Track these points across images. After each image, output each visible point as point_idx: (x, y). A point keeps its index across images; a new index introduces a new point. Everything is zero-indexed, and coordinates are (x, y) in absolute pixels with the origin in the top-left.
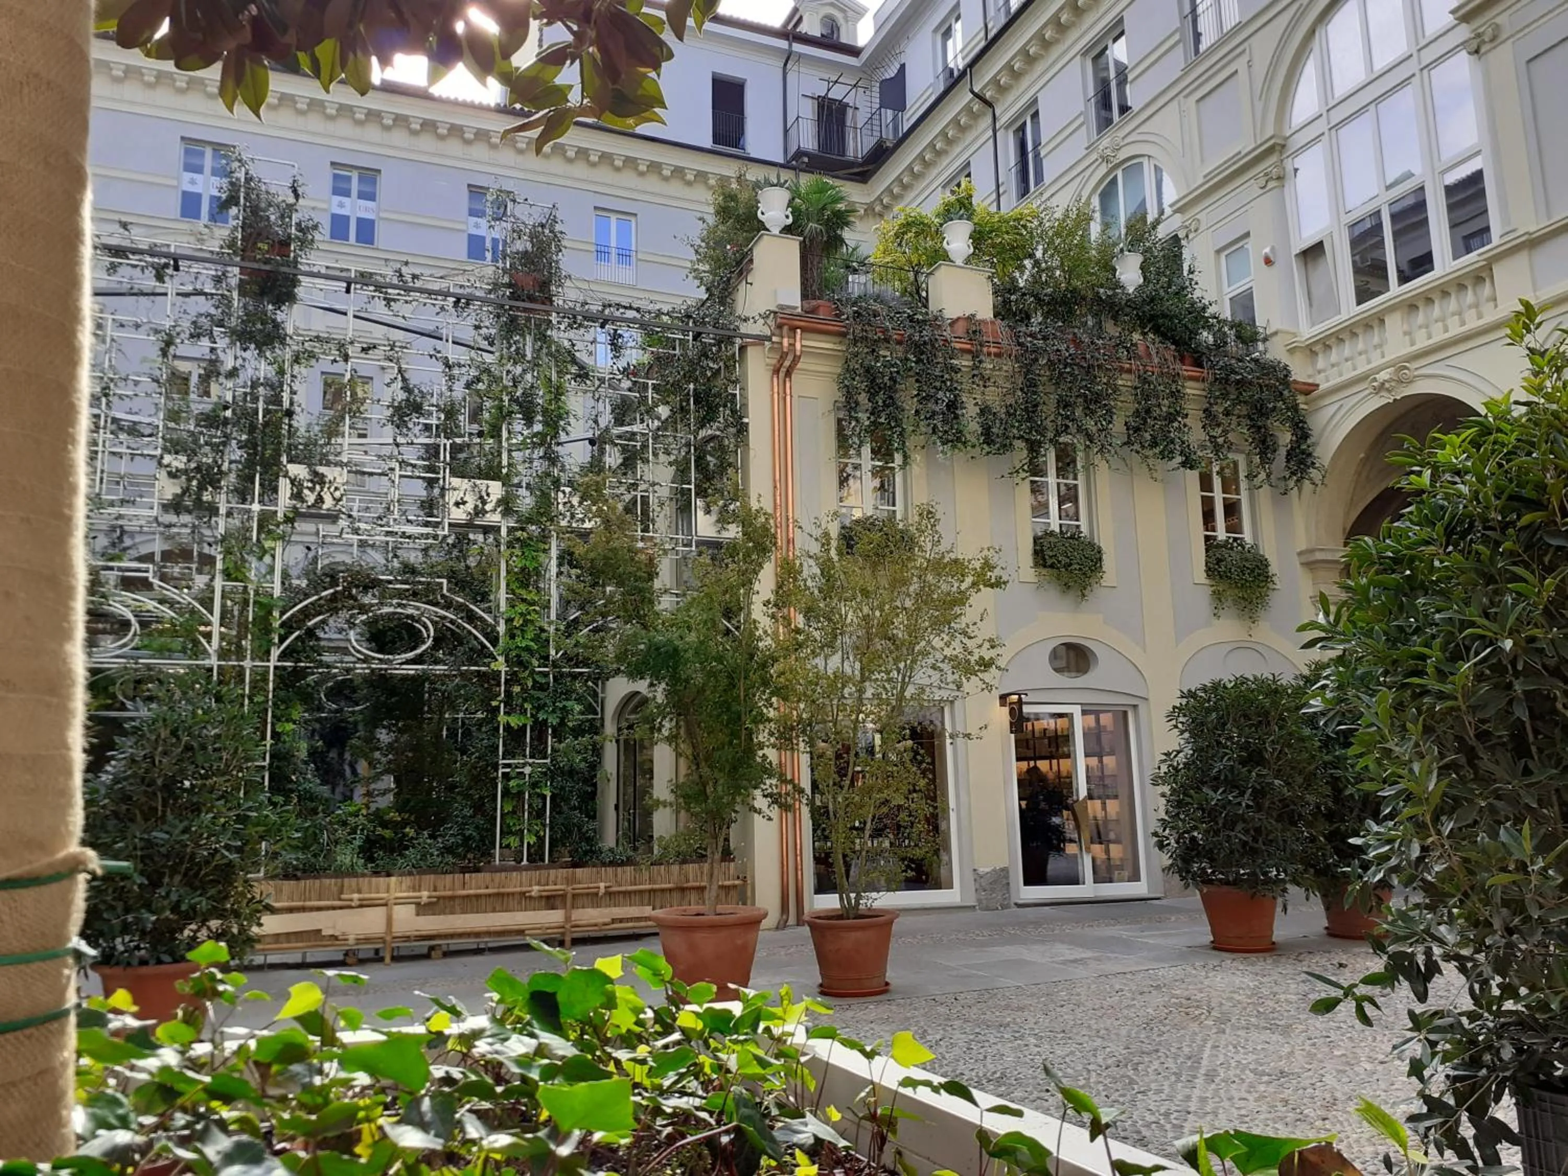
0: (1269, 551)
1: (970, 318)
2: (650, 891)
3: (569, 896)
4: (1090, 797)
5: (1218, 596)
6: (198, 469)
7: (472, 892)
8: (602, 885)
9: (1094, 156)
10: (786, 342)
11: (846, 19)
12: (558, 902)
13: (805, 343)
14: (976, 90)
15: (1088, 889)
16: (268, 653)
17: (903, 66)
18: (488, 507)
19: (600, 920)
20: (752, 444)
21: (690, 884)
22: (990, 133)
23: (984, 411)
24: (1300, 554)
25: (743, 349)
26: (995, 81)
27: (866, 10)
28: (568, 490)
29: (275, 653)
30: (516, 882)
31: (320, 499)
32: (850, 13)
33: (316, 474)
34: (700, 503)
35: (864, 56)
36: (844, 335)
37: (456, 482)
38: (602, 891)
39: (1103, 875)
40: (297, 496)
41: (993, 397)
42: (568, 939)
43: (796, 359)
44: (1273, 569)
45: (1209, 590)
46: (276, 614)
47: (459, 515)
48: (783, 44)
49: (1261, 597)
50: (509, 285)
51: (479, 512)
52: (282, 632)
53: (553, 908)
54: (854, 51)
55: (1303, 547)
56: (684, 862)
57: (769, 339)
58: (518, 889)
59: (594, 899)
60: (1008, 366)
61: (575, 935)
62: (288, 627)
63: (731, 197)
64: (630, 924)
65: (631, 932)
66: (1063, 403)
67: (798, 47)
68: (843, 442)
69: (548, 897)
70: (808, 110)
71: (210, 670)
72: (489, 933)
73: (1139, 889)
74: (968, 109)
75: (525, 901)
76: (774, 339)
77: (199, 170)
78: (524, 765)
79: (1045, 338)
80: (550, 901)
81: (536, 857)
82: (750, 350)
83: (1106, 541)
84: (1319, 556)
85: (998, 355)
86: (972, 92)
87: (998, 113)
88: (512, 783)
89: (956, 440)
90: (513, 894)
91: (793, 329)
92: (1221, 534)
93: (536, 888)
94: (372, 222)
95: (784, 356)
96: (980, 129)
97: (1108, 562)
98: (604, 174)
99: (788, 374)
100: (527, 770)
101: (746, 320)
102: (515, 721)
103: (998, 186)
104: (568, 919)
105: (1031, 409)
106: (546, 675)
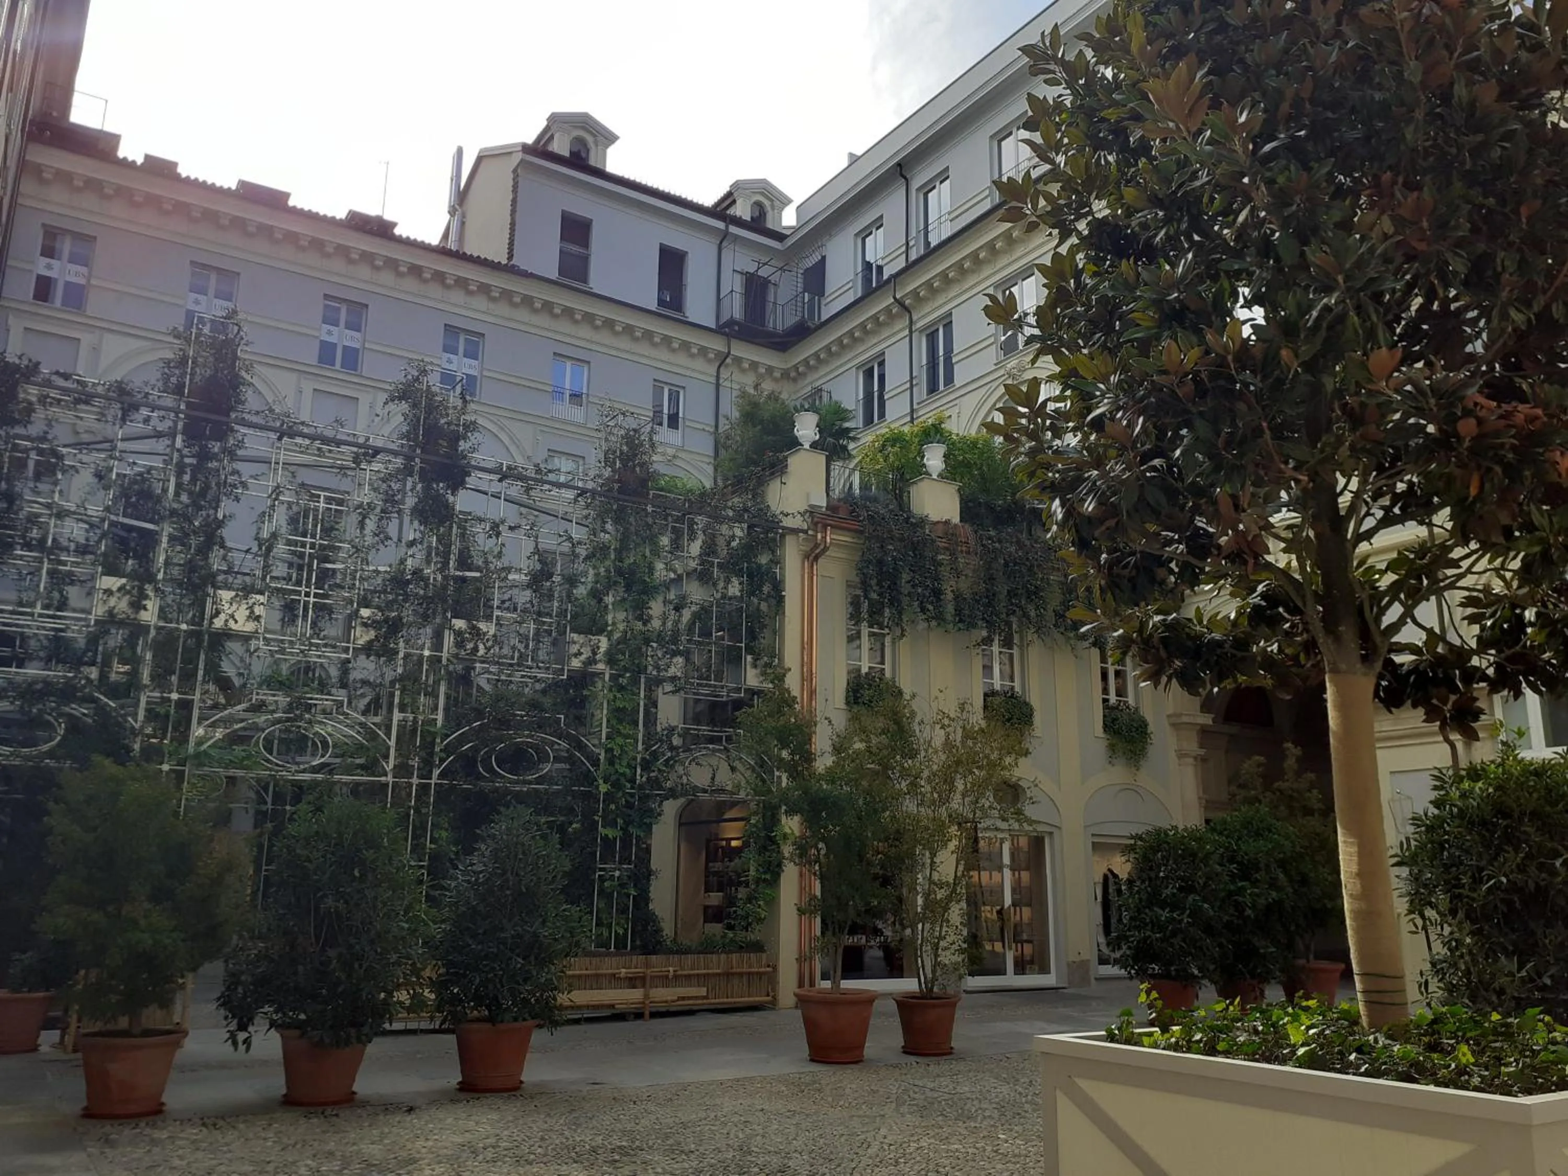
0: (1148, 713)
1: (947, 522)
2: (704, 975)
3: (648, 978)
4: (1014, 904)
5: (1112, 748)
6: (386, 620)
7: (578, 972)
8: (671, 969)
9: (1002, 372)
10: (819, 536)
11: (773, 207)
12: (638, 983)
13: (834, 537)
14: (898, 297)
15: (1011, 979)
16: (431, 772)
17: (824, 258)
18: (598, 657)
19: (669, 998)
20: (787, 613)
21: (734, 970)
22: (907, 332)
23: (958, 597)
24: (1169, 716)
25: (783, 536)
26: (915, 293)
27: (790, 201)
28: (655, 645)
29: (436, 772)
30: (610, 965)
31: (476, 649)
32: (777, 203)
33: (474, 627)
34: (749, 658)
35: (789, 242)
36: (861, 532)
37: (575, 636)
38: (671, 973)
39: (1021, 967)
40: (460, 644)
41: (964, 585)
42: (647, 1013)
43: (826, 549)
44: (1151, 728)
45: (1106, 743)
46: (438, 740)
47: (576, 663)
48: (721, 225)
49: (1144, 748)
50: (619, 481)
51: (591, 661)
52: (443, 755)
53: (634, 987)
54: (779, 237)
55: (1170, 712)
56: (731, 952)
57: (805, 532)
58: (610, 971)
59: (665, 981)
60: (975, 561)
61: (654, 1010)
62: (447, 750)
63: (755, 405)
64: (691, 1002)
65: (687, 1008)
66: (1011, 594)
67: (733, 229)
68: (855, 617)
69: (631, 979)
70: (738, 284)
71: (387, 785)
72: (588, 1007)
73: (1049, 980)
74: (888, 310)
75: (615, 980)
76: (810, 532)
77: (202, 291)
78: (615, 870)
79: (1000, 541)
80: (632, 982)
81: (621, 944)
82: (788, 537)
83: (1034, 700)
84: (1185, 719)
85: (968, 553)
86: (894, 298)
87: (915, 318)
88: (606, 884)
89: (939, 618)
90: (605, 975)
91: (825, 526)
92: (1113, 698)
93: (624, 970)
94: (356, 351)
95: (816, 546)
96: (897, 328)
97: (1037, 719)
98: (564, 326)
99: (816, 558)
100: (617, 873)
101: (787, 515)
102: (610, 833)
103: (912, 378)
104: (646, 996)
105: (991, 597)
106: (632, 795)
